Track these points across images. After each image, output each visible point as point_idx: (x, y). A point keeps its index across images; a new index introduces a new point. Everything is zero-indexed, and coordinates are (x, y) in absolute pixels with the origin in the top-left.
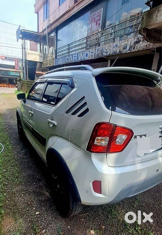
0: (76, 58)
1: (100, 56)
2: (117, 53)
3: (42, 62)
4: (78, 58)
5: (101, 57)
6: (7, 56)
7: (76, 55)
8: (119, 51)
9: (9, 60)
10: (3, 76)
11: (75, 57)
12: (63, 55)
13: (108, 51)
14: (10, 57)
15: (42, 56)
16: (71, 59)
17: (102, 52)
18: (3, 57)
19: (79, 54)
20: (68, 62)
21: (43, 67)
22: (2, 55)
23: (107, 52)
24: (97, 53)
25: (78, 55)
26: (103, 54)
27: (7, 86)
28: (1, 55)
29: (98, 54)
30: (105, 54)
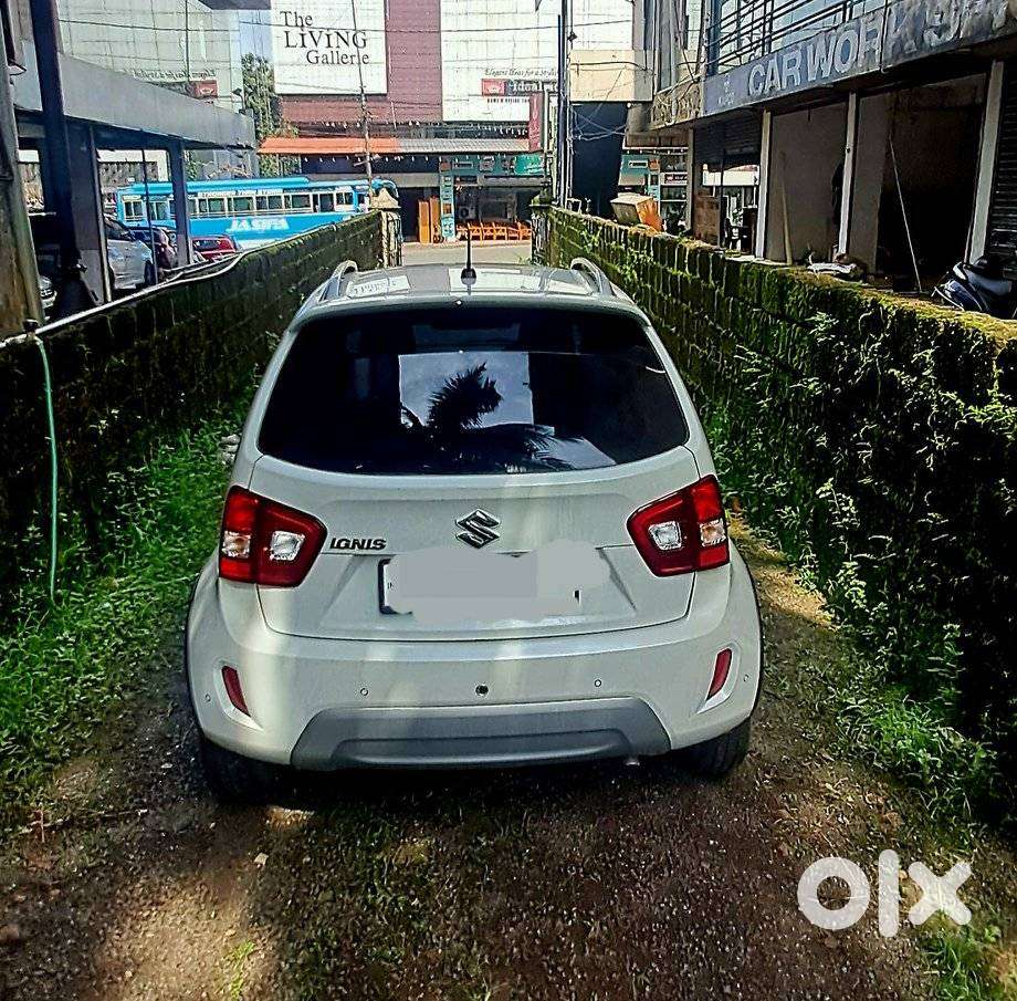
0: (795, 71)
1: (911, 55)
2: (993, 33)
3: (651, 102)
4: (804, 71)
5: (914, 58)
6: (513, 78)
7: (798, 54)
8: (1003, 20)
9: (521, 98)
10: (492, 181)
11: (792, 63)
12: (739, 56)
13: (951, 19)
14: (527, 78)
15: (650, 67)
16: (772, 79)
17: (920, 29)
18: (495, 81)
19: (810, 49)
20: (760, 97)
21: (655, 125)
22: (492, 77)
23: (946, 28)
24: (893, 36)
25: (804, 52)
26: (926, 38)
27: (505, 234)
28: (485, 77)
29: (900, 42)
30: (932, 39)
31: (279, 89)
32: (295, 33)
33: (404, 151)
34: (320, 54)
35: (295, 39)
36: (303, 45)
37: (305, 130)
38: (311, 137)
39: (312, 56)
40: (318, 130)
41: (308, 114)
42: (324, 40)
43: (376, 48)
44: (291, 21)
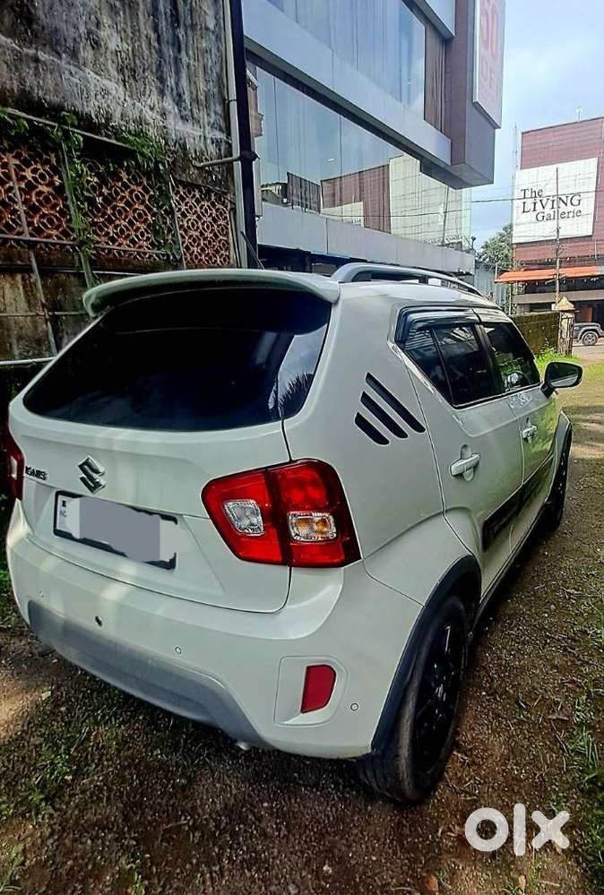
31: (515, 241)
32: (530, 202)
33: (599, 273)
34: (545, 215)
35: (530, 205)
36: (535, 210)
37: (529, 265)
38: (534, 269)
39: (540, 218)
40: (539, 264)
41: (532, 255)
42: (550, 203)
43: (588, 205)
44: (528, 194)
